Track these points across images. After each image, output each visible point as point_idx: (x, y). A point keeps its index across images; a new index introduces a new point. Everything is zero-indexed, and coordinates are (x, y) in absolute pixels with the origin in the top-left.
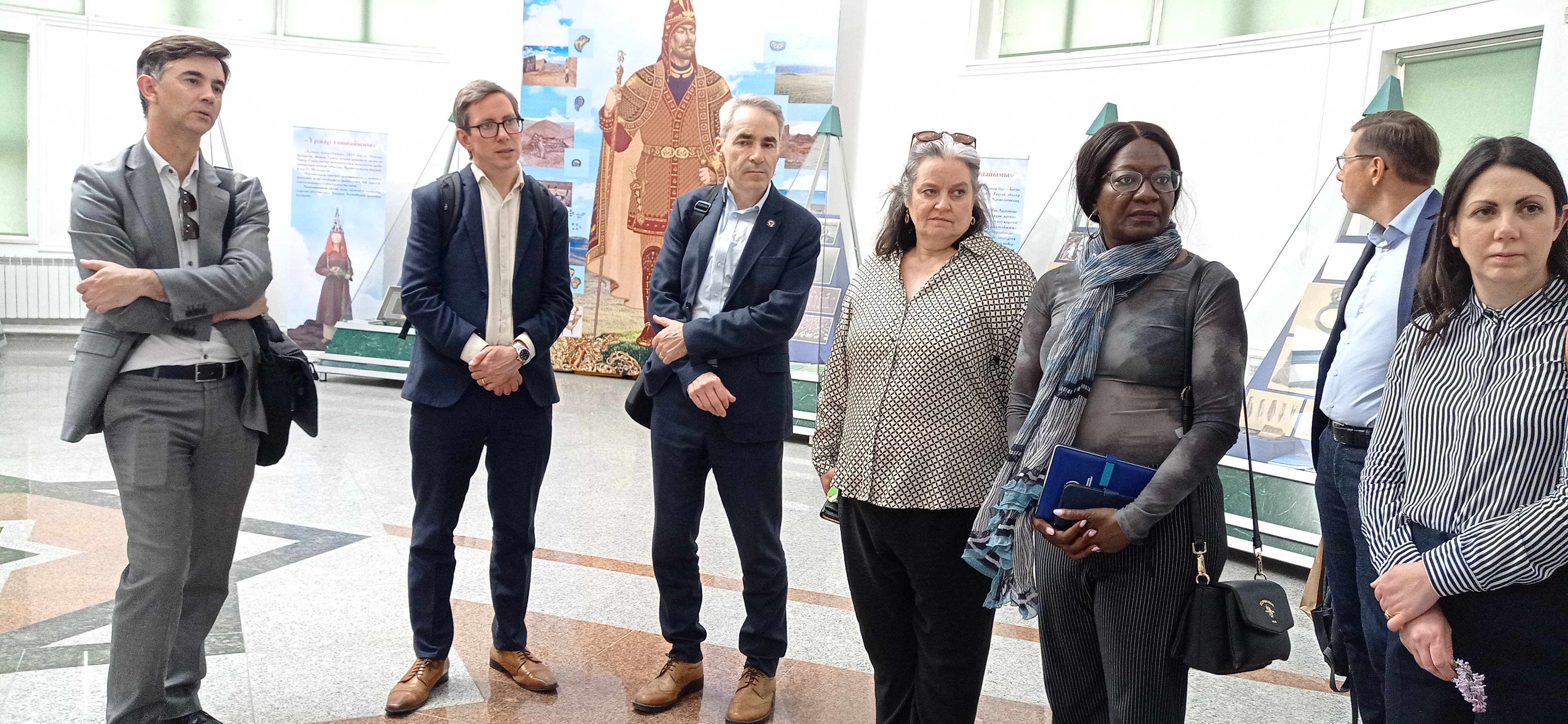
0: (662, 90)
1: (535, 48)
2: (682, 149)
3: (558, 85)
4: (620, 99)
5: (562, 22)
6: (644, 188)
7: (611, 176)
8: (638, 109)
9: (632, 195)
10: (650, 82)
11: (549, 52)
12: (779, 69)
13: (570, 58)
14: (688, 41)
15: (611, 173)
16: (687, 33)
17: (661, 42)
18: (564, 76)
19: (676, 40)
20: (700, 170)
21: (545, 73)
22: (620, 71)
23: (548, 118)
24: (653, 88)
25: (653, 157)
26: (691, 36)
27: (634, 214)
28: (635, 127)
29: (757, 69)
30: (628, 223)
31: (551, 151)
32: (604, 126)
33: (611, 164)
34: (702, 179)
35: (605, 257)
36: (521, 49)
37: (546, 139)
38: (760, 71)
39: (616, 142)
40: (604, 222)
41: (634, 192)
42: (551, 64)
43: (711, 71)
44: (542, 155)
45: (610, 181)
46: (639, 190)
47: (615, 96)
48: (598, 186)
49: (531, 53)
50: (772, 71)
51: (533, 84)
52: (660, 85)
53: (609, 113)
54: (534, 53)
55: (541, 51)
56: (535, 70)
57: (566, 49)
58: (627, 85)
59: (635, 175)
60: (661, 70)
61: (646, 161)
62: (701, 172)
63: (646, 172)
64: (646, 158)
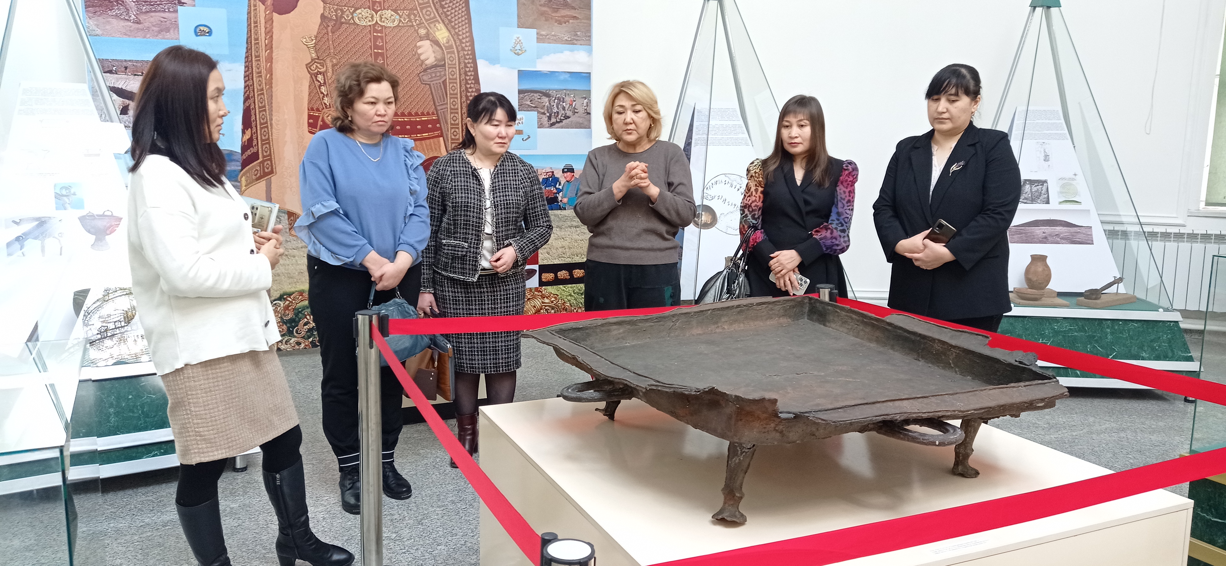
2: (388, 13)
6: (330, 70)
7: (272, 52)
9: (312, 82)
15: (270, 47)
20: (419, 44)
25: (343, 23)
27: (318, 110)
30: (310, 125)
31: (150, 12)
33: (269, 33)
34: (422, 57)
35: (274, 179)
40: (265, 125)
41: (314, 76)
45: (270, 59)
46: (323, 74)
48: (248, 67)
59: (313, 51)
61: (330, 28)
62: (420, 47)
63: (332, 47)
64: (329, 24)
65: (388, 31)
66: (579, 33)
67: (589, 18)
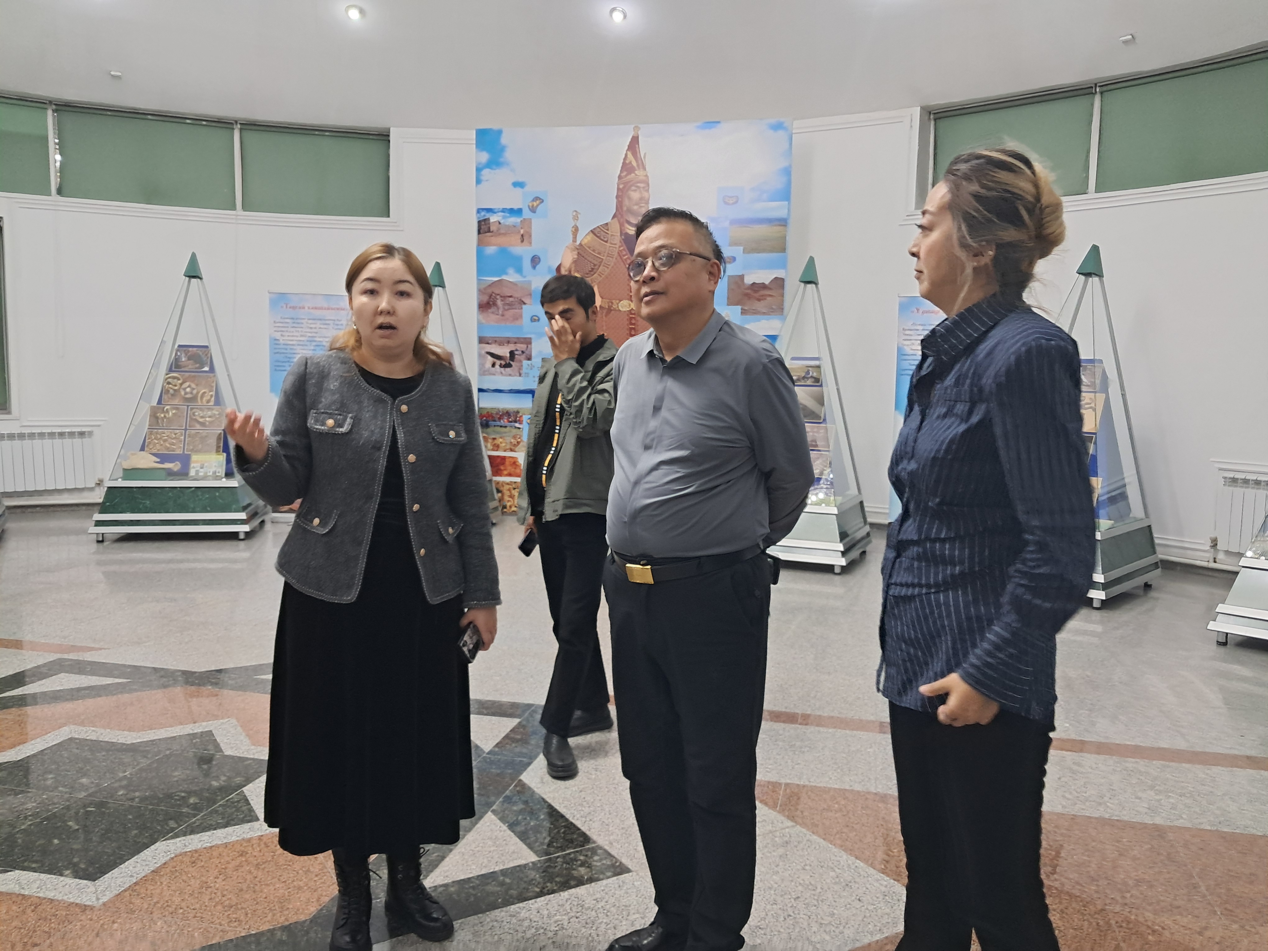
0: (618, 246)
1: (489, 210)
3: (514, 246)
4: (576, 257)
5: (517, 184)
10: (606, 239)
11: (503, 214)
12: (734, 222)
13: (524, 219)
14: (641, 199)
16: (640, 191)
17: (615, 200)
18: (520, 236)
19: (630, 198)
21: (500, 234)
22: (576, 230)
23: (504, 277)
24: (608, 244)
25: (612, 310)
26: (645, 194)
31: (509, 309)
36: (475, 212)
37: (504, 297)
42: (506, 225)
44: (500, 312)
47: (571, 254)
49: (484, 216)
50: (727, 224)
51: (489, 244)
52: (616, 242)
53: (566, 271)
54: (488, 216)
55: (495, 213)
56: (489, 231)
57: (519, 212)
58: (583, 243)
60: (615, 228)
61: (604, 314)
63: (605, 325)
64: (604, 311)
66: (774, 307)
67: (783, 296)
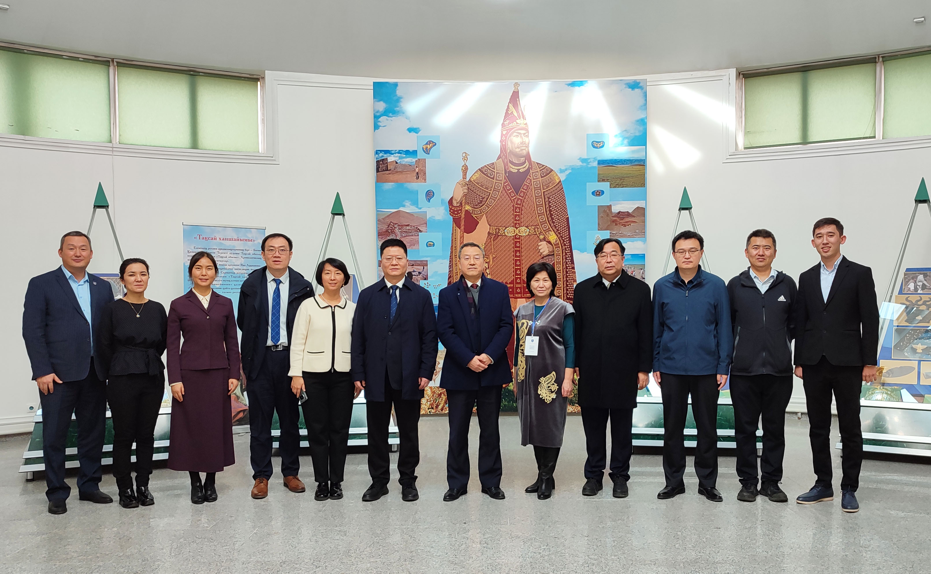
0: (503, 182)
1: (387, 152)
2: (523, 228)
3: (410, 182)
4: (466, 191)
5: (410, 130)
6: (492, 261)
8: (483, 198)
11: (399, 155)
12: (600, 162)
13: (419, 159)
14: (521, 143)
16: (521, 137)
17: (499, 144)
19: (512, 142)
20: (539, 244)
21: (397, 172)
22: (465, 169)
23: (401, 209)
24: (495, 181)
25: (499, 236)
26: (526, 140)
28: (481, 213)
29: (583, 163)
31: (407, 236)
32: (453, 213)
34: (541, 251)
36: (373, 153)
37: (401, 226)
38: (585, 164)
39: (464, 225)
42: (402, 164)
43: (544, 165)
46: (488, 263)
47: (462, 189)
48: (451, 261)
49: (383, 156)
50: (595, 164)
51: (387, 181)
52: (501, 179)
53: (457, 203)
54: (385, 156)
55: (393, 154)
56: (387, 170)
57: (415, 152)
58: (472, 180)
60: (501, 166)
61: (492, 239)
62: (540, 245)
63: (493, 248)
64: (492, 237)
65: (522, 238)
66: (637, 231)
67: (644, 222)
